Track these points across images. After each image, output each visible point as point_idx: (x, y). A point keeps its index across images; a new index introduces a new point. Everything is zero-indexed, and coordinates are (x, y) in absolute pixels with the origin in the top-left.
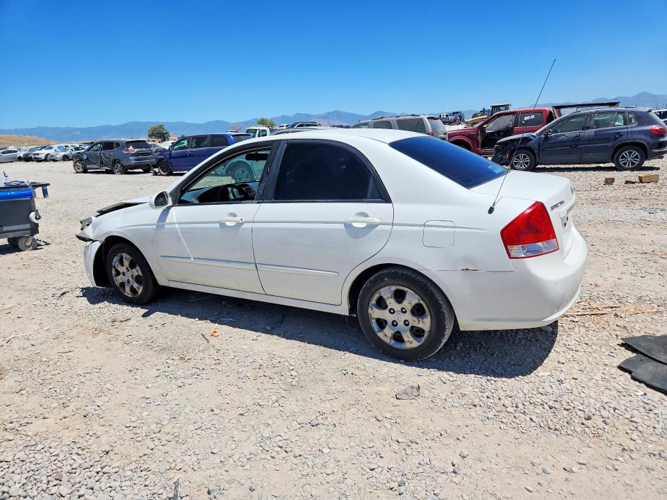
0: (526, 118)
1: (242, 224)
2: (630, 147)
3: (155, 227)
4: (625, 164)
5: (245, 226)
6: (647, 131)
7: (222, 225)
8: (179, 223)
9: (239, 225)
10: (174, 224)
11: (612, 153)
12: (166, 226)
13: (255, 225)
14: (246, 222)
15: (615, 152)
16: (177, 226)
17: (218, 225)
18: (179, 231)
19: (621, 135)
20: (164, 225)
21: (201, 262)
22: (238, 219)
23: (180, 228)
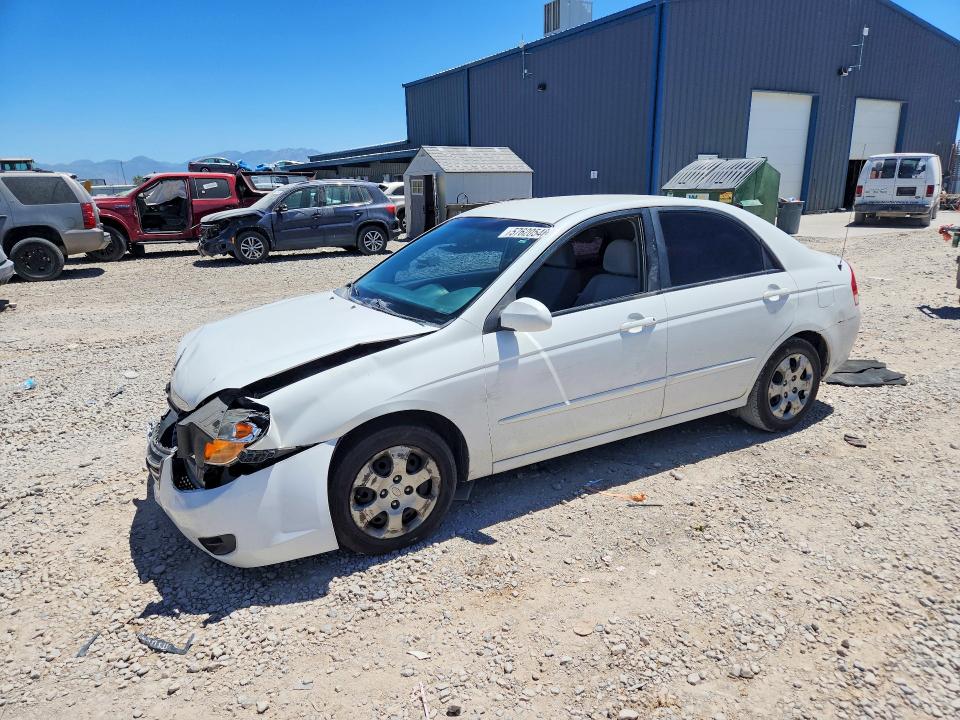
0: (206, 187)
1: (653, 326)
2: (373, 227)
3: (496, 368)
4: (370, 247)
5: (658, 327)
6: (385, 209)
7: (624, 333)
8: (546, 350)
9: (648, 328)
10: (538, 352)
11: (355, 236)
12: (521, 361)
13: (672, 323)
14: (660, 322)
15: (358, 234)
16: (544, 355)
17: (618, 337)
18: (549, 364)
19: (361, 214)
20: (516, 361)
21: (583, 403)
22: (648, 320)
23: (551, 358)
